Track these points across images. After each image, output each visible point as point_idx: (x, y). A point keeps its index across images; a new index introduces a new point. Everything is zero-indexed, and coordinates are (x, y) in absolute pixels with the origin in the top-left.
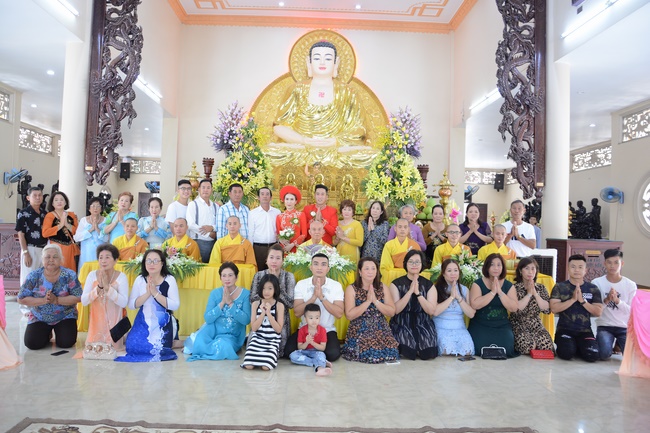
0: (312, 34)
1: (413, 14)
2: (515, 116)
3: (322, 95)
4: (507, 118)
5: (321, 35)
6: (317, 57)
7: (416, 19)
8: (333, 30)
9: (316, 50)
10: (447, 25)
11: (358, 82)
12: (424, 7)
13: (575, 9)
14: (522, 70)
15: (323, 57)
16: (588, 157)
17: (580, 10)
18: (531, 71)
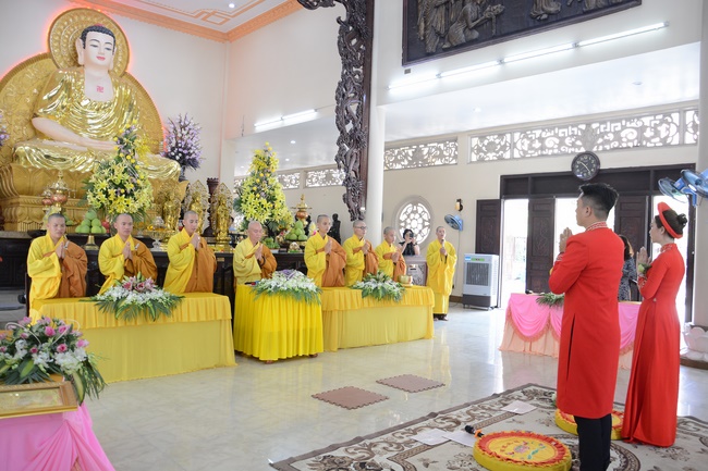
0: (78, 12)
1: (197, 17)
2: (348, 149)
3: (100, 89)
4: (341, 149)
5: (90, 15)
6: (96, 43)
7: (199, 22)
8: (105, 12)
9: (91, 35)
10: (224, 34)
11: (131, 78)
12: (213, 14)
13: (403, 69)
14: (353, 108)
15: (103, 45)
16: (322, 175)
17: (407, 72)
18: (360, 110)
